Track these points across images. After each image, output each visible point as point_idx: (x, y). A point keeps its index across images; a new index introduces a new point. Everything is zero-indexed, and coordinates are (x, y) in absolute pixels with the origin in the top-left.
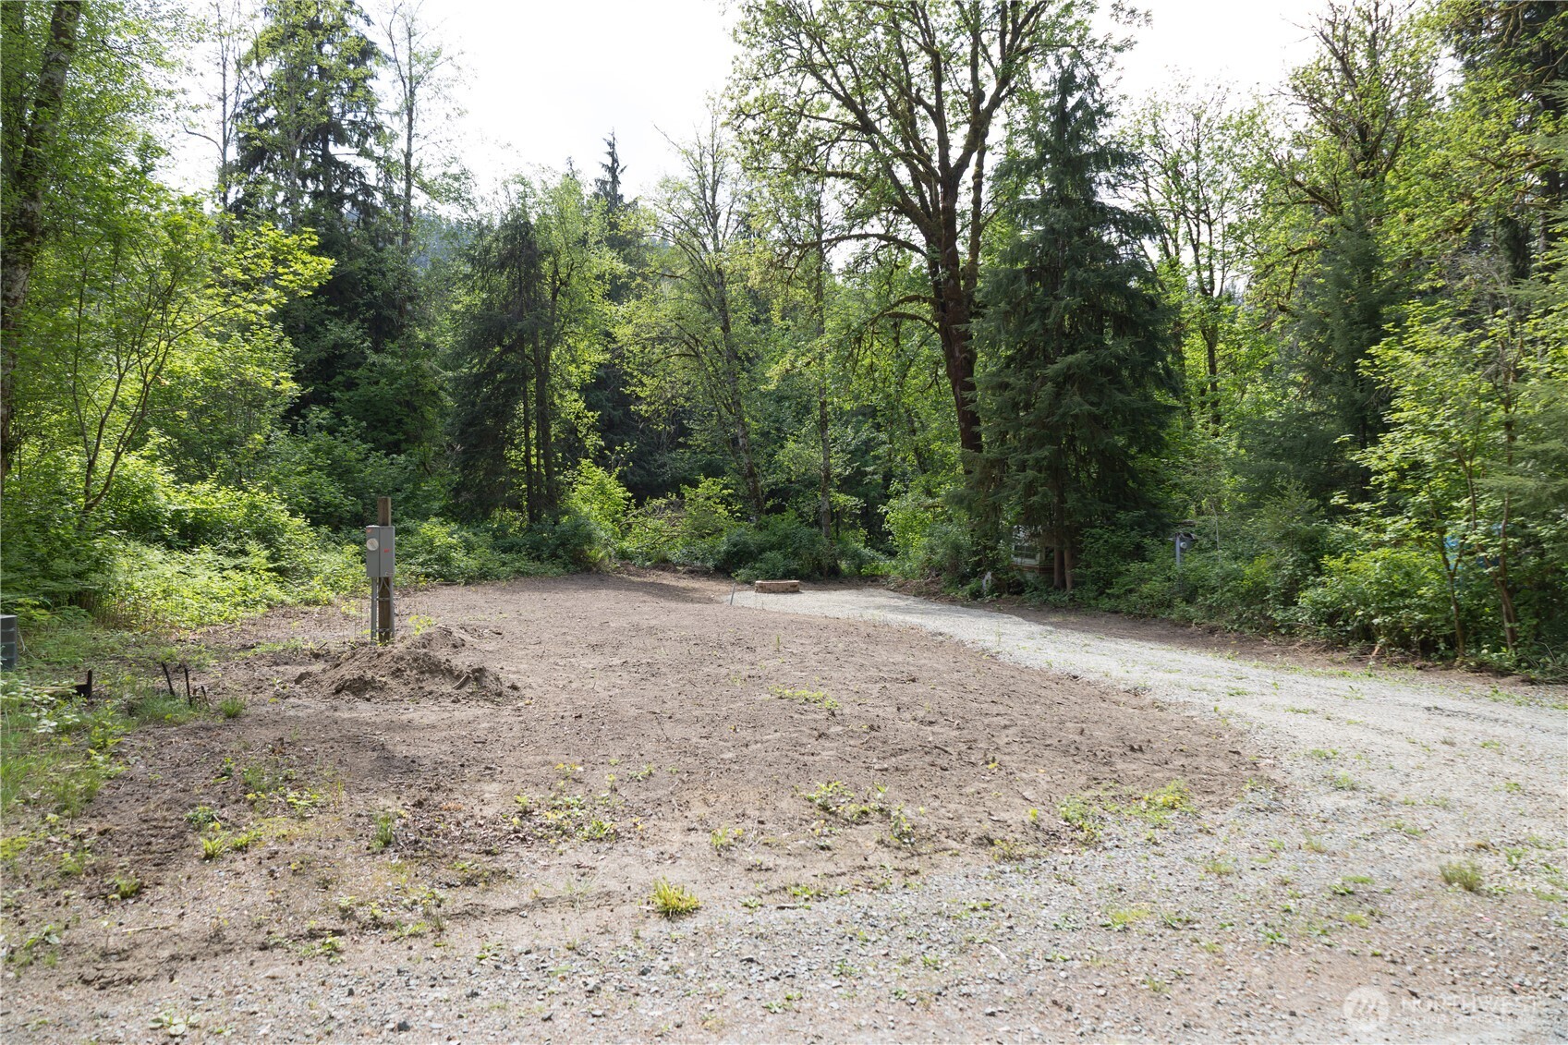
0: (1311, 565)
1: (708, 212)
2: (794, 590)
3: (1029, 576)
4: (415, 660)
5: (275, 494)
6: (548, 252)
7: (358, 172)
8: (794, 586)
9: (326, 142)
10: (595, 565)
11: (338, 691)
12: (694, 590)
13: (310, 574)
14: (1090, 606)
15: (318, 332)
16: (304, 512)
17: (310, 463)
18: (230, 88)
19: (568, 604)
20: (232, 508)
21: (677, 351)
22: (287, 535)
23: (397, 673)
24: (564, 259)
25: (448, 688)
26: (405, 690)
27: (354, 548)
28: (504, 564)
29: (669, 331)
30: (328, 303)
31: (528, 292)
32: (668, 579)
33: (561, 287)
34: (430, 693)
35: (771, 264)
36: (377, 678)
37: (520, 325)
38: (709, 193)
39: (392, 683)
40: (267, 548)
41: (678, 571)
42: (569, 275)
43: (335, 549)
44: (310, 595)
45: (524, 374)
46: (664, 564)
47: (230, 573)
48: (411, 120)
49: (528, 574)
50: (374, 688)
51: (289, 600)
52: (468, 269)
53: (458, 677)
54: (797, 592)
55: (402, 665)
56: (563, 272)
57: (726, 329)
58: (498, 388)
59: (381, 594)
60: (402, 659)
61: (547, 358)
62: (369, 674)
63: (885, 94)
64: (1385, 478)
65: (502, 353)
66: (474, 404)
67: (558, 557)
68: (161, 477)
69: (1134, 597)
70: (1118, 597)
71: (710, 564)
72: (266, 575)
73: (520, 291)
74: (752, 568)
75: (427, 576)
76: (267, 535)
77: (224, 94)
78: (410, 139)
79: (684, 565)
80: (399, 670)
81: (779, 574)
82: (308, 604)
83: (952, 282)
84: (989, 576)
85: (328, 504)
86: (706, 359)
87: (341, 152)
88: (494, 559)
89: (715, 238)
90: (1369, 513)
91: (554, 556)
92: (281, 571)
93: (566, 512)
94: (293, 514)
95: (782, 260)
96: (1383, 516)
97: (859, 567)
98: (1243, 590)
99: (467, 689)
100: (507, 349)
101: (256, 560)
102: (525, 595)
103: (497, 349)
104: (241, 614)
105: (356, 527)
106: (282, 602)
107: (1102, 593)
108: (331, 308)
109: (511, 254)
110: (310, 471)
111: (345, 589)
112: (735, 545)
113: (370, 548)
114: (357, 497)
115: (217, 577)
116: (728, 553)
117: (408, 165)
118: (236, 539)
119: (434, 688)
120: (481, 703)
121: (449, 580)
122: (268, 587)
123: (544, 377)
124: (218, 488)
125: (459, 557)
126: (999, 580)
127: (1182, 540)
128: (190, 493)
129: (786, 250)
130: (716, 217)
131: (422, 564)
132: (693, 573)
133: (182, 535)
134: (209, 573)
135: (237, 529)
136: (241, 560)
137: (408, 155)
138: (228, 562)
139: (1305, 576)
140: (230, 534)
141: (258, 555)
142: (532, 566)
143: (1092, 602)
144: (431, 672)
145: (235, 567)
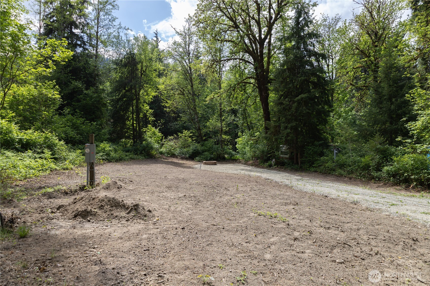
0: (385, 159)
1: (187, 52)
2: (215, 164)
3: (286, 161)
4: (109, 201)
5: (54, 134)
6: (140, 62)
7: (81, 37)
8: (215, 163)
9: (71, 28)
10: (153, 156)
11: (75, 216)
12: (184, 163)
13: (65, 159)
14: (307, 170)
15: (69, 85)
16: (63, 139)
17: (65, 125)
18: (42, 10)
19: (149, 169)
20: (39, 138)
21: (177, 93)
22: (58, 147)
23: (101, 207)
24: (144, 64)
25: (123, 214)
26: (105, 215)
27: (80, 151)
28: (126, 156)
29: (175, 87)
30: (72, 76)
31: (133, 74)
32: (175, 160)
33: (143, 72)
34: (116, 217)
35: (208, 67)
36: (93, 210)
37: (131, 84)
38: (187, 47)
39: (99, 212)
40: (50, 151)
41: (178, 158)
42: (146, 69)
43: (73, 151)
44: (65, 167)
45: (132, 98)
46: (173, 156)
47: (38, 159)
48: (98, 22)
49: (134, 159)
50: (91, 215)
51: (58, 168)
52: (115, 66)
53: (128, 208)
54: (216, 164)
55: (103, 203)
56: (144, 69)
57: (192, 86)
58: (124, 103)
59: (90, 168)
60: (103, 201)
61: (139, 94)
62: (89, 208)
63: (241, 18)
64: (415, 132)
65: (125, 92)
66: (116, 108)
67: (142, 154)
68: (14, 128)
69: (322, 167)
70: (316, 167)
71: (187, 156)
72: (50, 160)
73: (131, 73)
74: (200, 157)
75: (103, 159)
76: (51, 147)
77: (40, 12)
78: (98, 28)
79: (179, 156)
80: (102, 206)
81: (209, 159)
82: (64, 169)
83: (262, 73)
84: (274, 160)
85: (71, 137)
86: (186, 95)
87: (76, 31)
88: (123, 154)
89: (189, 60)
90: (410, 143)
91: (141, 153)
92: (56, 159)
93: (144, 140)
94: (60, 140)
95: (212, 66)
96: (415, 144)
97: (231, 157)
98: (361, 166)
99: (132, 214)
100: (127, 91)
101: (47, 155)
102: (135, 166)
103: (124, 91)
104: (41, 174)
105: (80, 145)
106: (56, 169)
107: (310, 166)
108: (73, 77)
109: (129, 62)
110: (65, 127)
111: (77, 164)
112: (195, 150)
113: (87, 152)
114: (81, 135)
115: (33, 161)
116: (193, 153)
117: (97, 35)
118: (40, 148)
119: (118, 214)
120: (139, 221)
121: (109, 161)
122: (51, 164)
123: (138, 99)
124: (35, 132)
125: (112, 154)
126: (277, 161)
127: (336, 150)
128: (25, 133)
129: (213, 62)
130: (189, 54)
131: (101, 156)
132: (183, 158)
133: (22, 147)
134: (30, 160)
135: (40, 145)
136: (42, 155)
137: (97, 32)
138: (37, 156)
139: (383, 162)
140: (38, 147)
141: (48, 153)
142: (135, 156)
143: (308, 169)
144: (116, 206)
145: (40, 158)
